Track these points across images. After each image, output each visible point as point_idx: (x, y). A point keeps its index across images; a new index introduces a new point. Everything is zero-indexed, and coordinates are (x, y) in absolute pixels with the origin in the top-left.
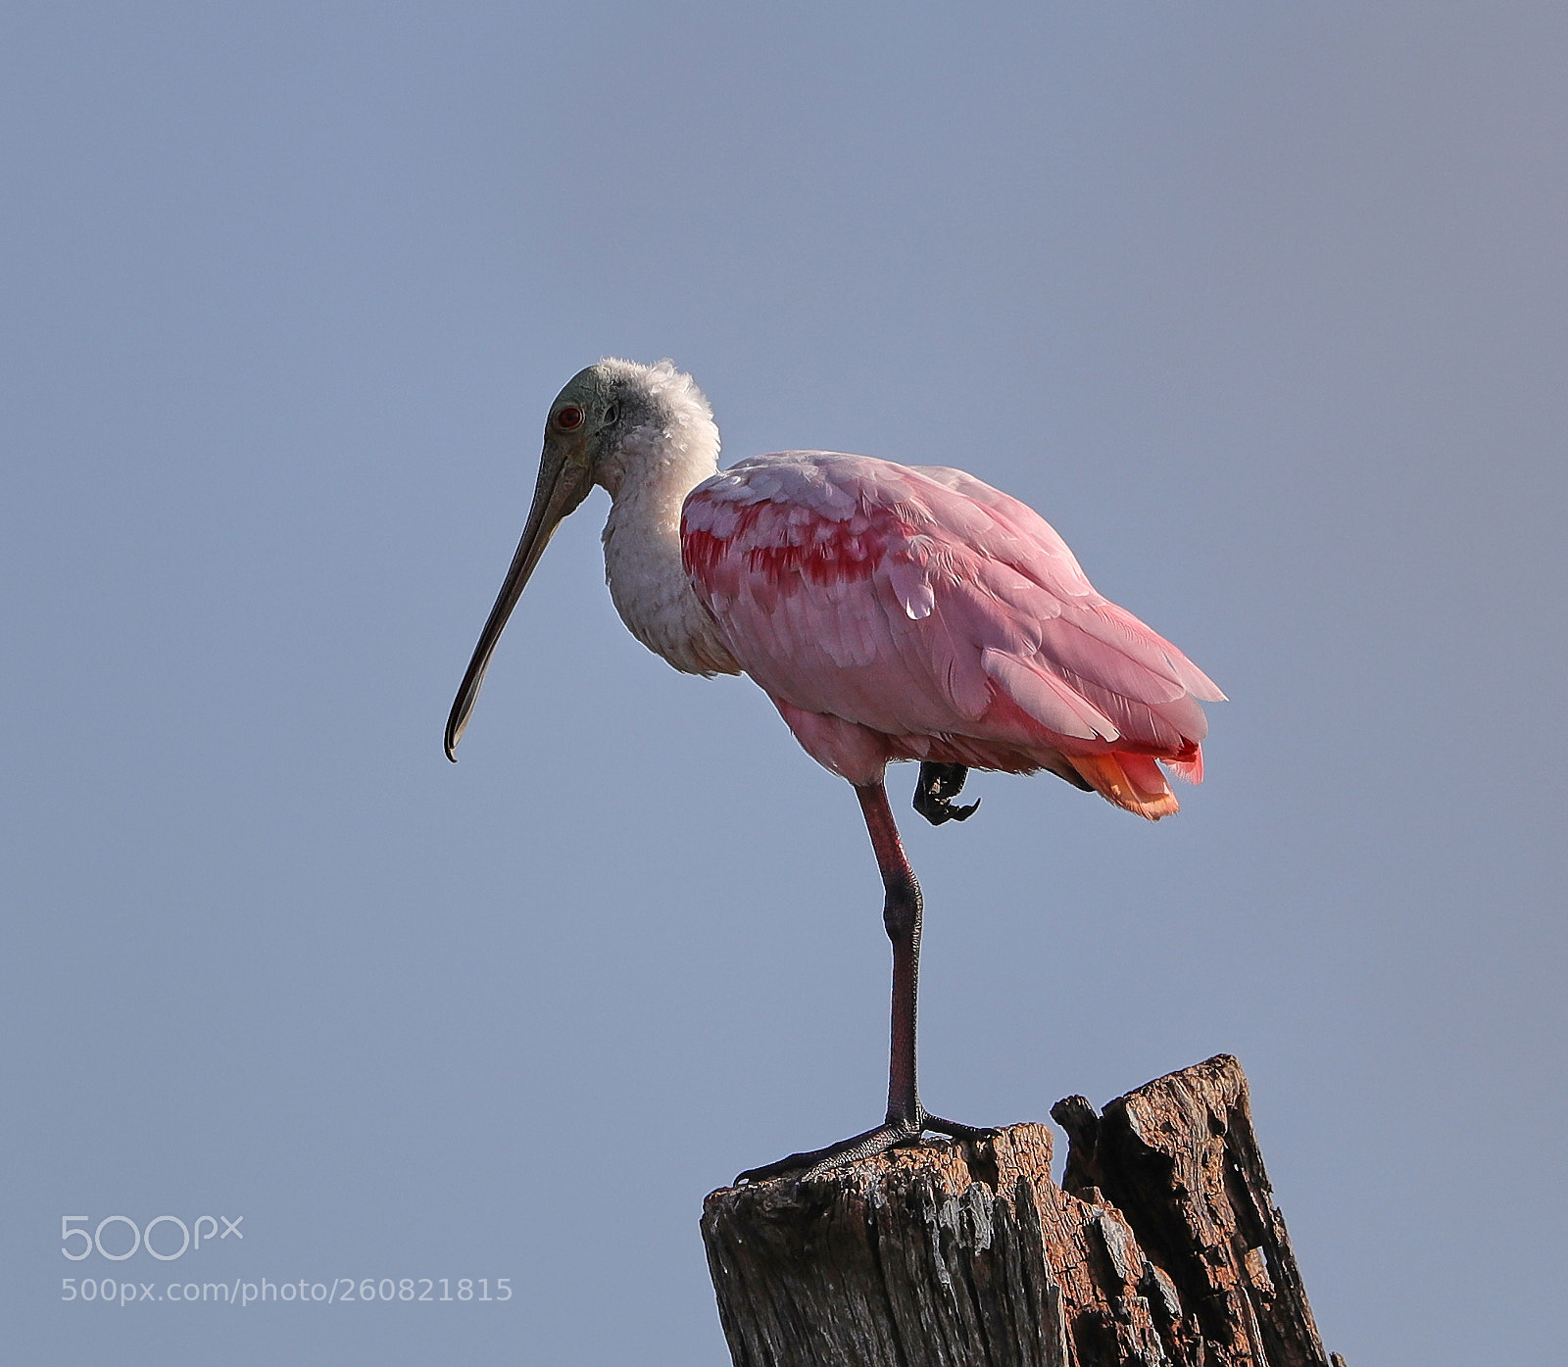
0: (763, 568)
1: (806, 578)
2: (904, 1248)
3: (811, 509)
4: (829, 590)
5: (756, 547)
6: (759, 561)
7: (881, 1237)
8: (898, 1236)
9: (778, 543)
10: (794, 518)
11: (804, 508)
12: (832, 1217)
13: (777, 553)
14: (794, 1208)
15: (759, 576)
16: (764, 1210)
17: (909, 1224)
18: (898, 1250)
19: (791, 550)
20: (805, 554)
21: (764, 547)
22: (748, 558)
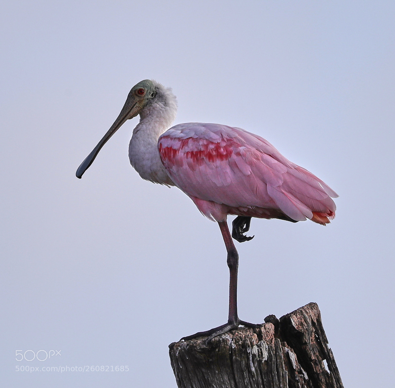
0: (191, 157)
1: (206, 160)
2: (241, 360)
3: (206, 139)
4: (214, 163)
5: (188, 151)
6: (190, 155)
7: (234, 357)
8: (239, 356)
9: (195, 150)
10: (201, 143)
11: (204, 140)
12: (219, 351)
13: (196, 153)
14: (206, 348)
15: (191, 160)
16: (198, 349)
17: (242, 353)
18: (239, 361)
19: (200, 152)
20: (206, 153)
21: (191, 151)
22: (185, 155)
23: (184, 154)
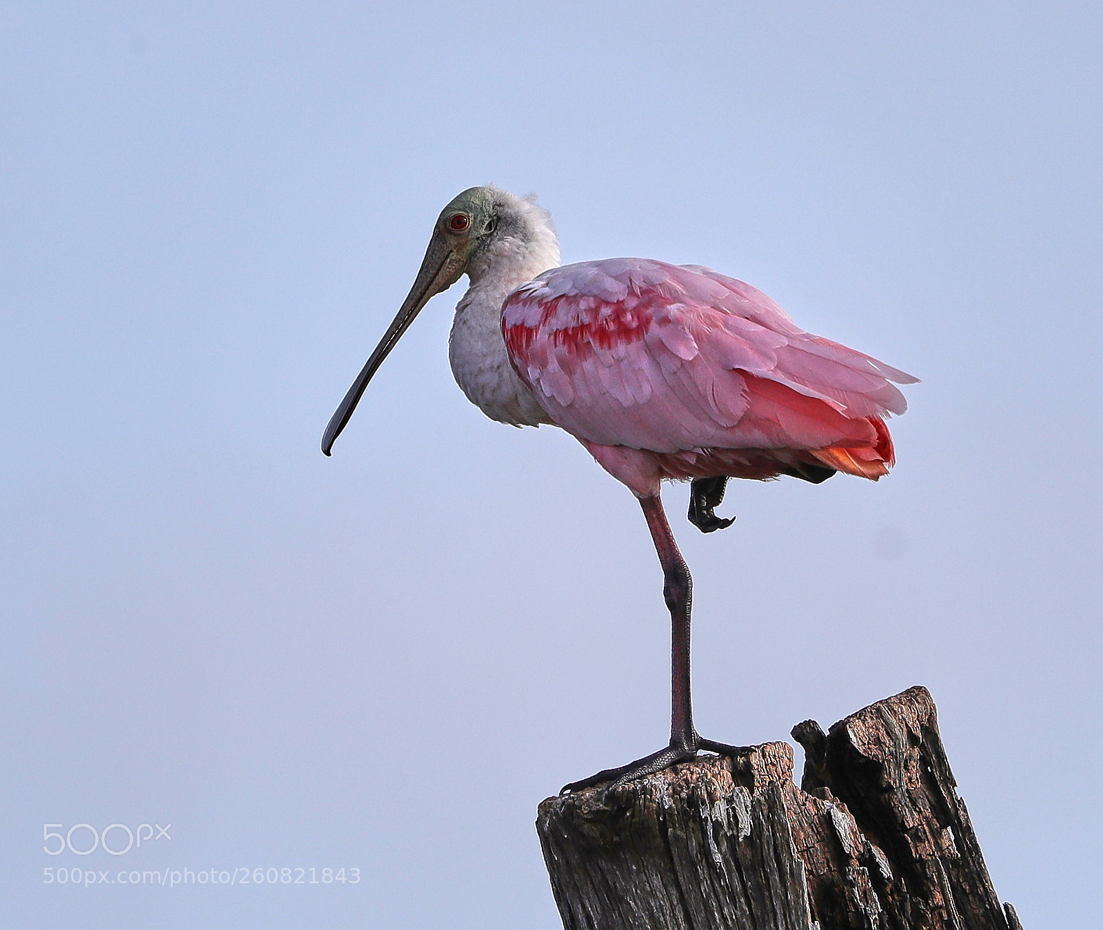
0: (564, 343)
1: (595, 345)
2: (687, 837)
3: (595, 296)
4: (613, 351)
5: (557, 329)
6: (561, 339)
7: (670, 829)
9: (573, 324)
10: (583, 305)
11: (589, 296)
12: (633, 816)
13: (573, 331)
14: (605, 810)
15: (563, 349)
16: (582, 812)
17: (690, 819)
18: (682, 838)
19: (583, 328)
20: (593, 329)
21: (563, 328)
22: (552, 337)
23: (549, 337)
